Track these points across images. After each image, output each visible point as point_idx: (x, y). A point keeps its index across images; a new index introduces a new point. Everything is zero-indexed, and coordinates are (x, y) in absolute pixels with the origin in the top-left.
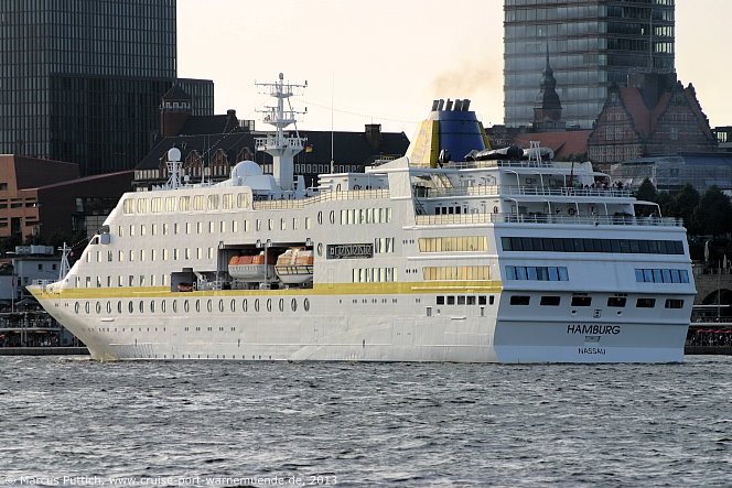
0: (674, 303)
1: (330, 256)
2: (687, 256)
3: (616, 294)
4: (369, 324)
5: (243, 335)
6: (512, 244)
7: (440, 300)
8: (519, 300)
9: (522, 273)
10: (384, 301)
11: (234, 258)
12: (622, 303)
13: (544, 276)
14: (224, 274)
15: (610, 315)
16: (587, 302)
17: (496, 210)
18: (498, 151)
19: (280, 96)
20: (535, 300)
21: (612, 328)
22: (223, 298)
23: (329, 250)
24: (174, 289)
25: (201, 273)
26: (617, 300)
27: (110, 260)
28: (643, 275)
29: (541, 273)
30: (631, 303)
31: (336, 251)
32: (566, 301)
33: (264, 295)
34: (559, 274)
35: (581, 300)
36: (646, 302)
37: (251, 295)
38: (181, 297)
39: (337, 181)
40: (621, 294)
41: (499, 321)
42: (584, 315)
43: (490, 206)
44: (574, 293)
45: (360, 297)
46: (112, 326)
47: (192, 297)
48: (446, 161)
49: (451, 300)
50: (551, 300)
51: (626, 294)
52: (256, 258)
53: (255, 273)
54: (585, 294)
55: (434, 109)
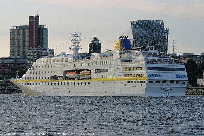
0: (183, 82)
1: (95, 72)
2: (185, 72)
3: (172, 80)
4: (107, 88)
5: (70, 90)
6: (149, 69)
7: (128, 82)
8: (151, 82)
9: (151, 75)
10: (112, 82)
11: (68, 73)
12: (173, 83)
13: (156, 76)
14: (65, 76)
15: (170, 85)
16: (165, 82)
17: (143, 61)
18: (140, 47)
19: (75, 37)
20: (154, 82)
21: (170, 88)
22: (65, 82)
23: (95, 71)
24: (51, 80)
25: (58, 76)
26: (172, 82)
27: (34, 73)
28: (177, 76)
29: (156, 75)
30: (175, 82)
31: (97, 71)
32: (161, 82)
33: (76, 81)
34: (160, 76)
35: (164, 82)
36: (178, 82)
37: (73, 81)
38: (53, 82)
39: (96, 55)
40: (173, 80)
41: (146, 87)
42: (165, 85)
43: (141, 60)
44: (163, 80)
45: (104, 82)
46: (34, 88)
47: (56, 82)
48: (125, 50)
49: (132, 82)
50: (158, 82)
51: (174, 80)
52: (74, 73)
53: (74, 76)
54: (165, 80)
55: (120, 38)
